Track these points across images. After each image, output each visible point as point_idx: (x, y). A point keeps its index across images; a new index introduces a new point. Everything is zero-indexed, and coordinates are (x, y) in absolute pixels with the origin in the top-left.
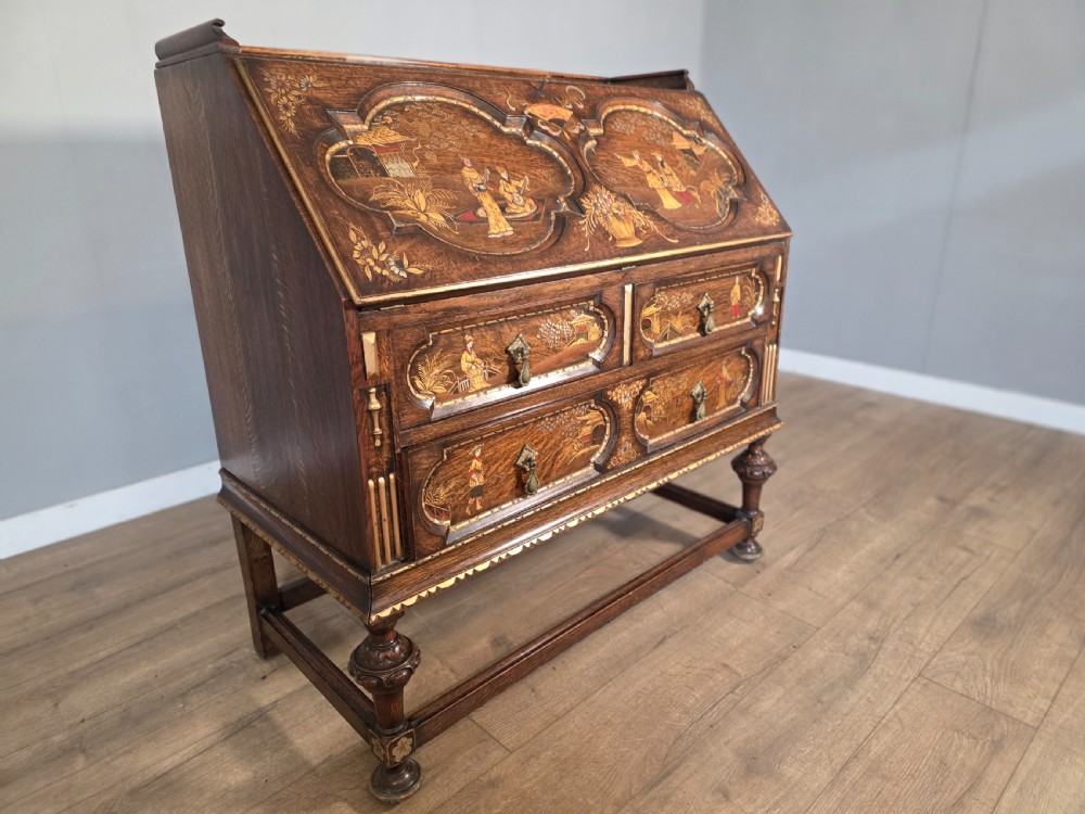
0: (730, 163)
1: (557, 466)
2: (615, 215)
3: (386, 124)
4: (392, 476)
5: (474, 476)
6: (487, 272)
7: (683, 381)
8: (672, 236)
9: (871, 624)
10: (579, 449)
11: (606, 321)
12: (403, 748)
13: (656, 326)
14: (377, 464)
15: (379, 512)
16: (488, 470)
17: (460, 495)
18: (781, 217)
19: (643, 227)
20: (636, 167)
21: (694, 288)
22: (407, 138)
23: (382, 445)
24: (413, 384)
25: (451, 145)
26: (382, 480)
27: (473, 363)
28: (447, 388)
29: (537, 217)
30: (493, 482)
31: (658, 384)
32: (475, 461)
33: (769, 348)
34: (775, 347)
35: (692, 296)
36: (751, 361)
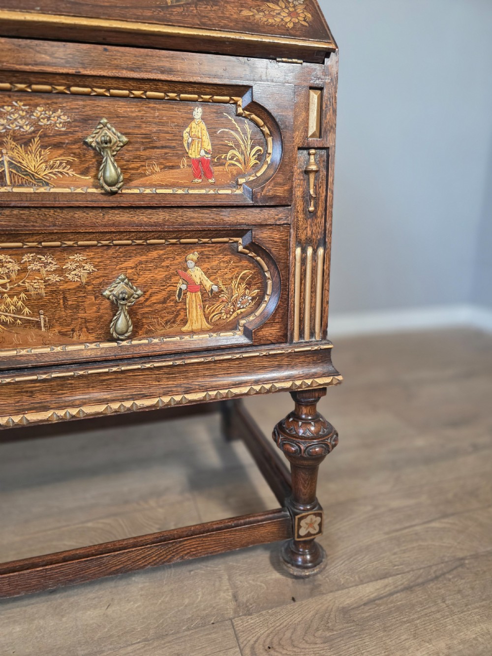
33: (304, 251)
34: (321, 251)
35: (64, 118)
36: (266, 268)
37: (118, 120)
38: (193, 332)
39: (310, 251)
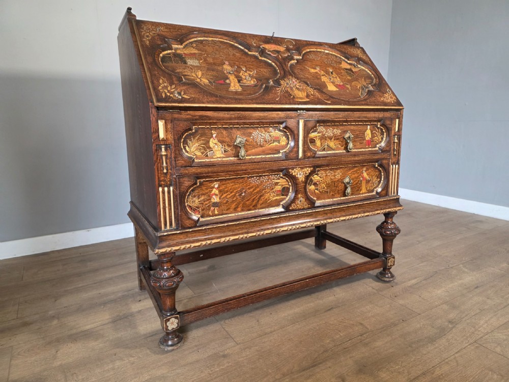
0: (373, 76)
1: (261, 202)
2: (297, 88)
3: (193, 47)
4: (171, 188)
5: (214, 196)
6: (222, 102)
7: (338, 174)
8: (327, 100)
9: (451, 316)
10: (274, 196)
11: (290, 136)
12: (172, 323)
13: (318, 143)
14: (164, 181)
15: (164, 203)
16: (222, 195)
17: (206, 204)
18: (397, 99)
19: (312, 94)
20: (316, 73)
21: (341, 128)
22: (200, 52)
23: (167, 172)
24: (185, 148)
25: (221, 56)
26: (166, 189)
27: (216, 144)
28: (202, 153)
29: (256, 86)
30: (225, 202)
31: (322, 173)
32: (214, 190)
33: (393, 166)
34: (397, 166)
35: (340, 131)
36: (382, 172)
37: (352, 131)
38: (363, 194)
39: (394, 166)
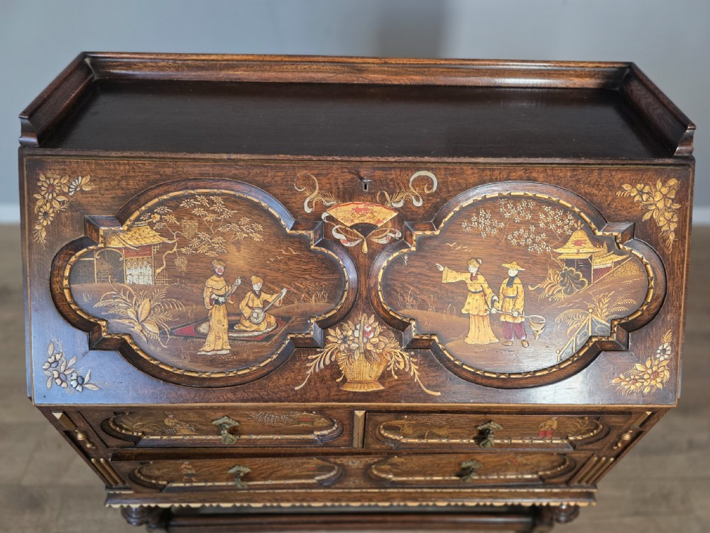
1: (275, 475)
3: (150, 224)
8: (435, 387)
13: (407, 430)
22: (165, 240)
28: (154, 430)
30: (206, 474)
34: (612, 459)
39: (604, 459)
